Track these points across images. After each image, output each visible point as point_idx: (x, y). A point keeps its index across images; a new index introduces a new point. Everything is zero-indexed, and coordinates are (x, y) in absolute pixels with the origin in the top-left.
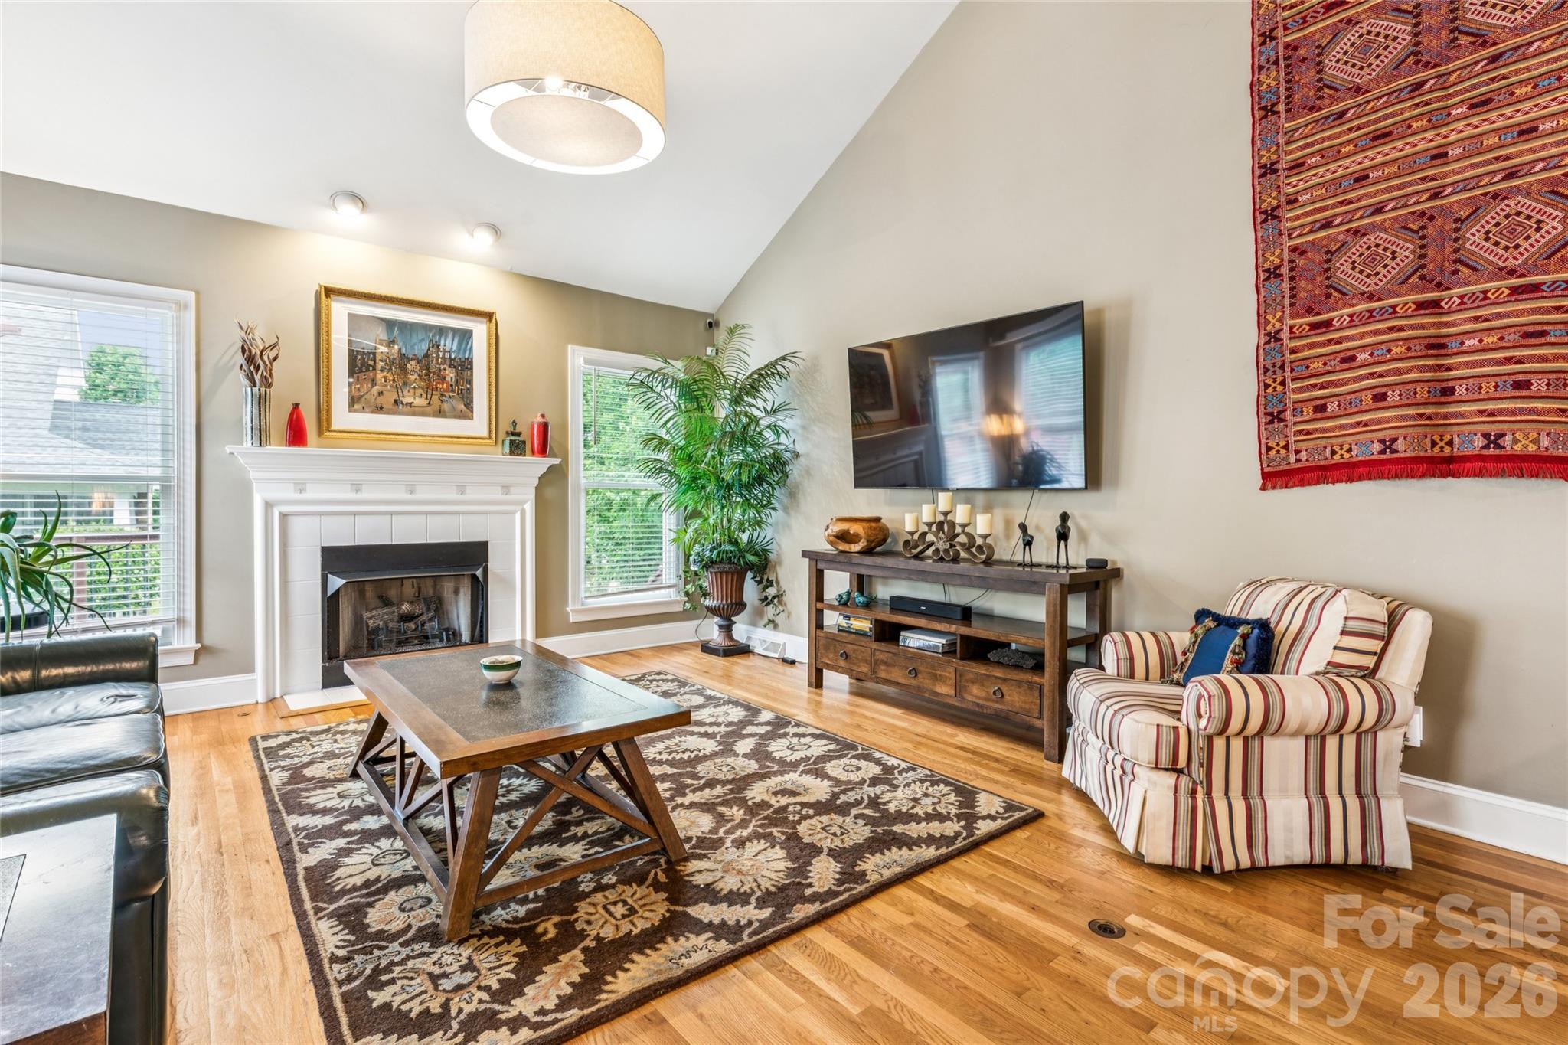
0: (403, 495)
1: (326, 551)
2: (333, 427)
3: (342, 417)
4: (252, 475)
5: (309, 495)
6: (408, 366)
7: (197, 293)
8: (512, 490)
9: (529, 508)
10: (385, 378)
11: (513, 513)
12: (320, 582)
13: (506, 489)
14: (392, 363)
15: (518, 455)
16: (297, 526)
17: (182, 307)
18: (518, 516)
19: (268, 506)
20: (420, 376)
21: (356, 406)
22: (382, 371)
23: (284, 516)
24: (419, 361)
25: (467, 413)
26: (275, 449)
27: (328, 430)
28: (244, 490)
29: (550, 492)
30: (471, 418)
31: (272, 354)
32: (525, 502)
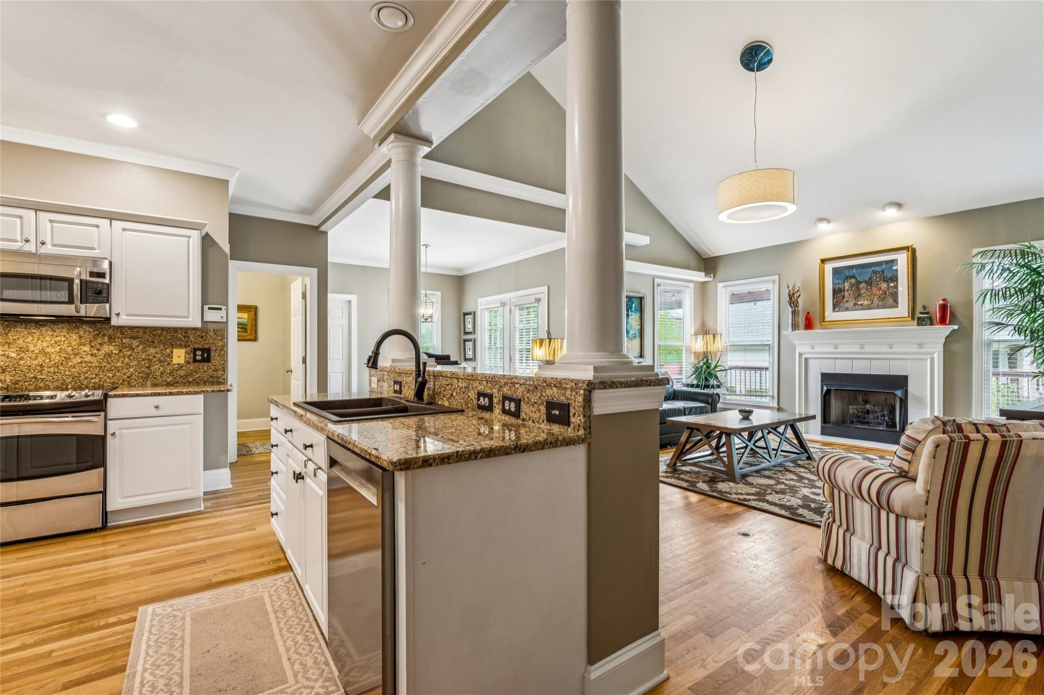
0: (857, 349)
1: (823, 375)
2: (826, 319)
3: (830, 315)
4: (795, 342)
5: (816, 350)
6: (861, 286)
7: (779, 275)
8: (925, 346)
9: (938, 357)
10: (849, 294)
11: (926, 359)
12: (820, 388)
13: (920, 345)
14: (852, 286)
15: (923, 325)
16: (812, 363)
17: (774, 282)
18: (929, 362)
19: (800, 355)
20: (867, 290)
21: (836, 309)
22: (847, 291)
23: (806, 359)
24: (866, 282)
25: (895, 304)
26: (802, 332)
27: (824, 321)
28: (793, 348)
29: (956, 347)
30: (898, 307)
31: (798, 294)
32: (934, 353)
